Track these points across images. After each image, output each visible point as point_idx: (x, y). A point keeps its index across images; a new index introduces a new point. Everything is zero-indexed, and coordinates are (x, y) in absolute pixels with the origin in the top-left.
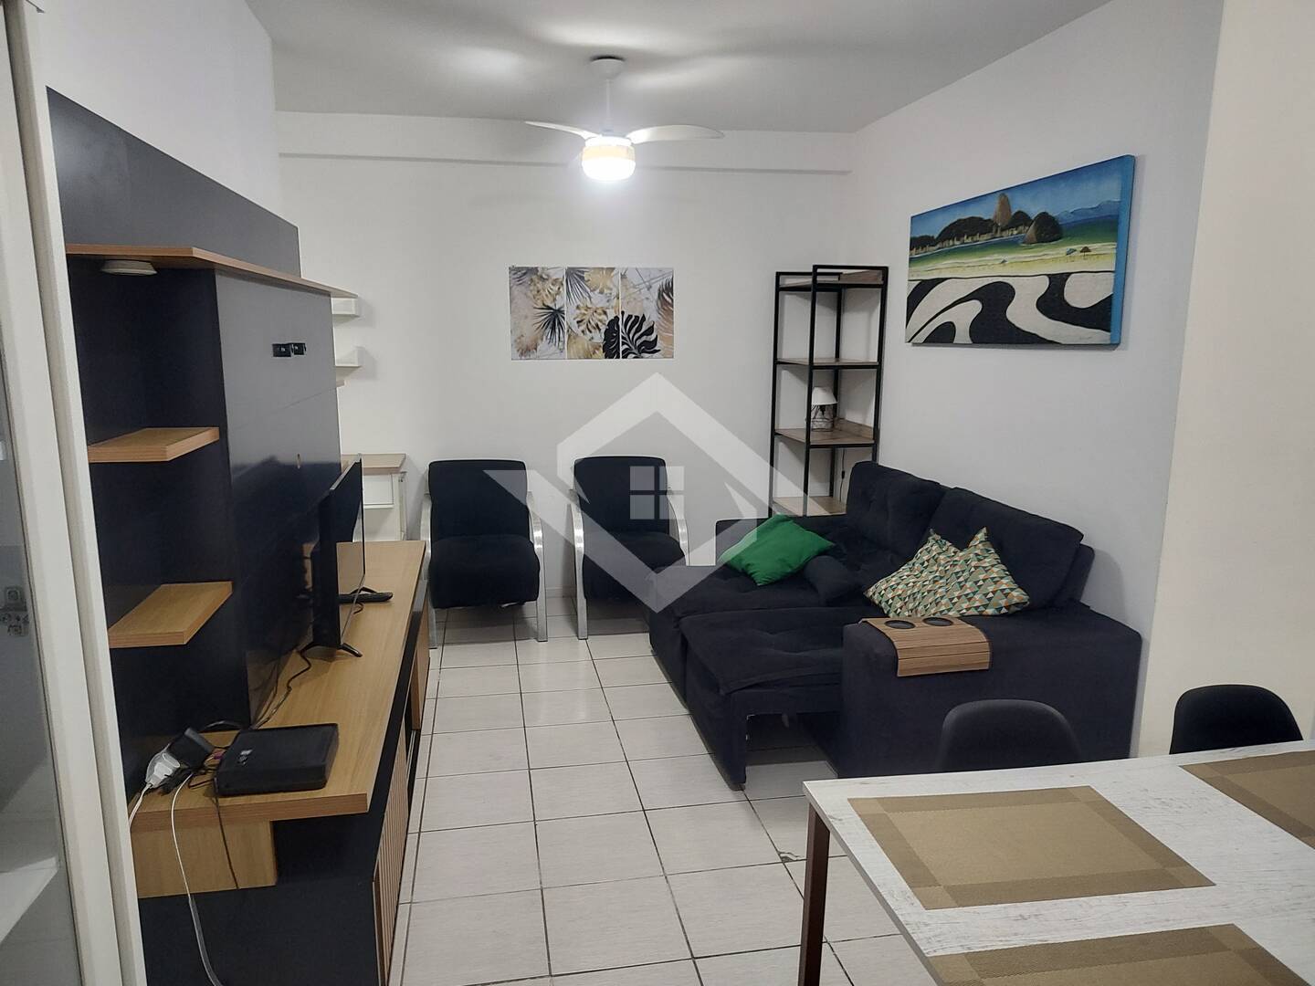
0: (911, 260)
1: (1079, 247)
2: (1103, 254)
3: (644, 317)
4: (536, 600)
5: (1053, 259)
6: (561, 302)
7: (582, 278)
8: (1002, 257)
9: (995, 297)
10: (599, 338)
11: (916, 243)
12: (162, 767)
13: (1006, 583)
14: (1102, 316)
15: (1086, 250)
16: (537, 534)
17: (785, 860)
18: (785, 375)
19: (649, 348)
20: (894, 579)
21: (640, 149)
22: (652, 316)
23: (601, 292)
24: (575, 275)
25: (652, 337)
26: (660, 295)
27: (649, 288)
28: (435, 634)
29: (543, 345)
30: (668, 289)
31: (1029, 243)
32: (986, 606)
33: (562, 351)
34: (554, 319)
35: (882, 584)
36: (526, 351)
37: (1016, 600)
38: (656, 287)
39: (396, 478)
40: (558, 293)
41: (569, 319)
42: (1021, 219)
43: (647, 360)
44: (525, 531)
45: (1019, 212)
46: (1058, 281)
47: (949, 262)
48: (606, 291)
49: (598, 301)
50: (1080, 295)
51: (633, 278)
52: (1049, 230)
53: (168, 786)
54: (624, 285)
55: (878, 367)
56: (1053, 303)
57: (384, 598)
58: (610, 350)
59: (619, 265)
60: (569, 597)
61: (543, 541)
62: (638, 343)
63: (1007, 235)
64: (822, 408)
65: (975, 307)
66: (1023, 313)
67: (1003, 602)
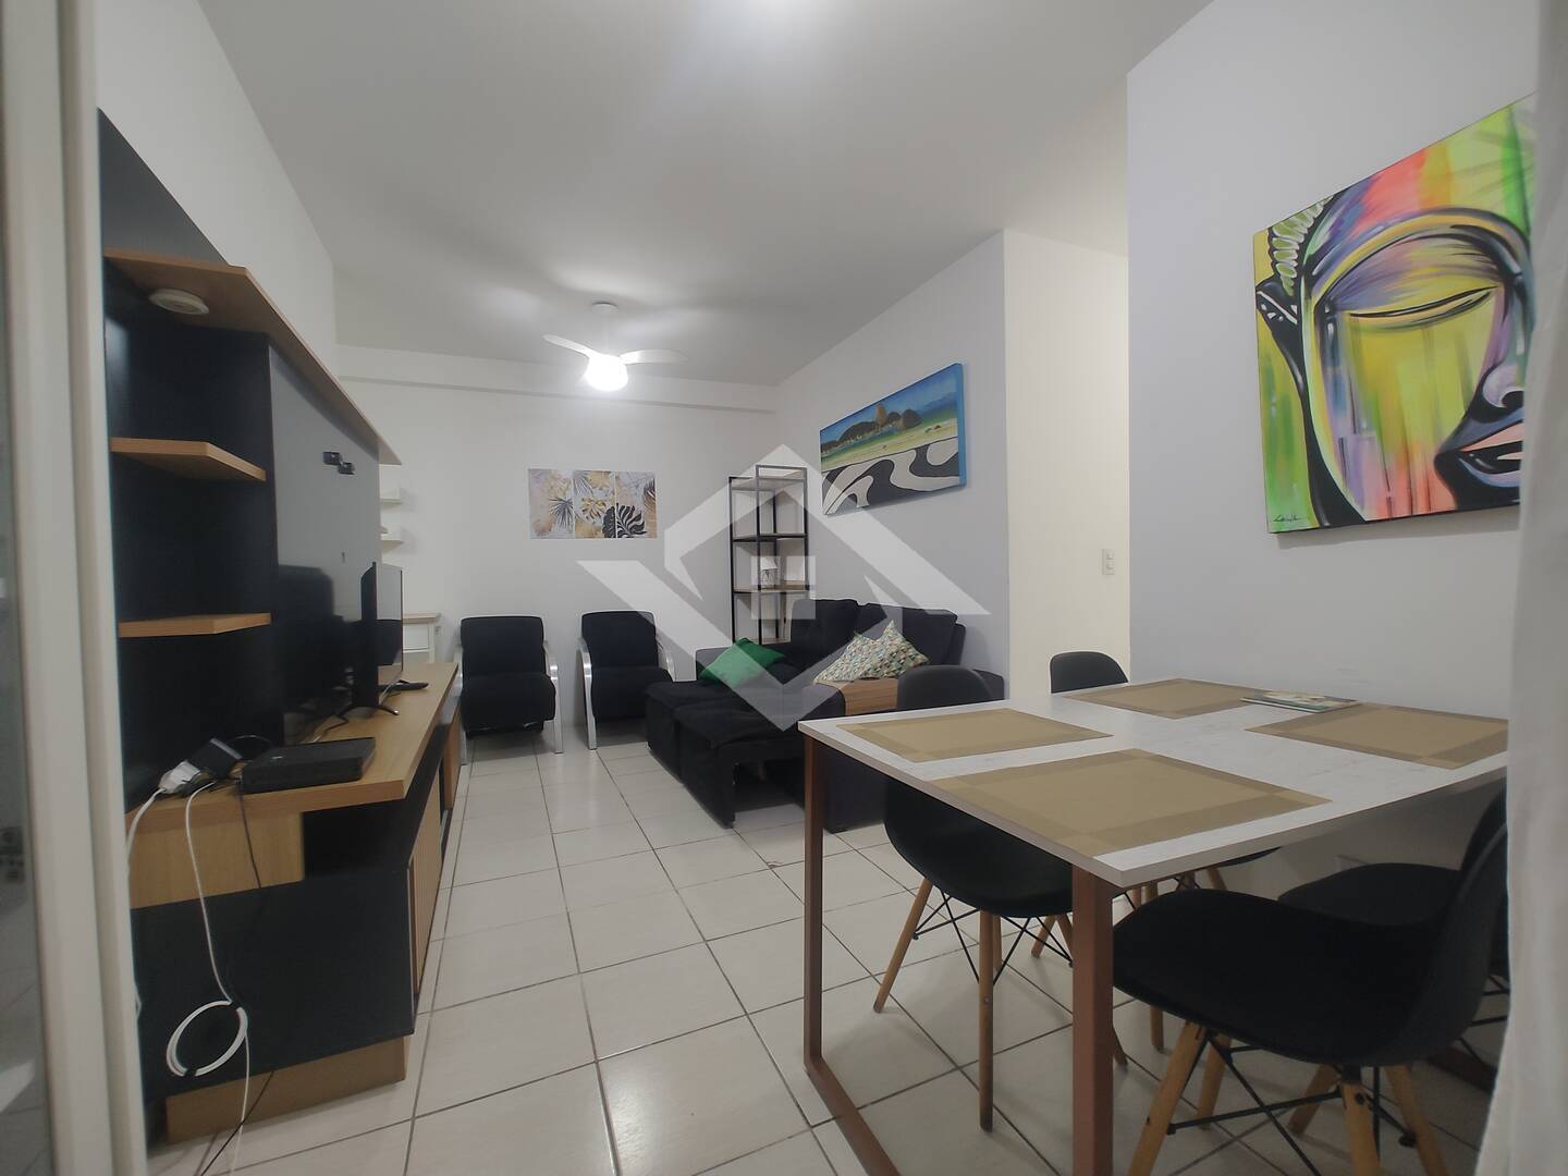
0: (822, 459)
1: (932, 426)
2: (949, 426)
3: (633, 509)
4: (552, 718)
5: (917, 437)
6: (570, 495)
7: (586, 478)
8: (884, 444)
9: (882, 470)
10: (600, 522)
11: (824, 447)
12: (182, 774)
13: (912, 651)
14: (954, 467)
15: (938, 427)
16: (554, 668)
17: (772, 867)
18: (739, 550)
19: (639, 530)
20: (832, 668)
21: (632, 368)
22: (640, 507)
23: (601, 489)
24: (582, 478)
25: (640, 522)
26: (645, 492)
27: (637, 487)
28: (464, 752)
29: (556, 528)
30: (651, 488)
31: (900, 431)
32: (900, 669)
33: (571, 532)
34: (564, 509)
35: (824, 673)
36: (542, 532)
37: (920, 661)
38: (642, 486)
39: (432, 627)
40: (567, 488)
41: (577, 508)
42: (894, 416)
43: (637, 540)
44: (542, 667)
45: (892, 413)
46: (922, 451)
47: (849, 454)
48: (605, 488)
49: (598, 495)
50: (936, 457)
51: (625, 479)
52: (912, 420)
53: (184, 792)
54: (618, 485)
55: (805, 537)
56: (920, 466)
57: (420, 687)
58: (608, 532)
59: (615, 469)
60: (581, 726)
61: (558, 673)
62: (631, 525)
63: (885, 429)
64: (767, 571)
65: (869, 480)
66: (901, 477)
67: (912, 664)
